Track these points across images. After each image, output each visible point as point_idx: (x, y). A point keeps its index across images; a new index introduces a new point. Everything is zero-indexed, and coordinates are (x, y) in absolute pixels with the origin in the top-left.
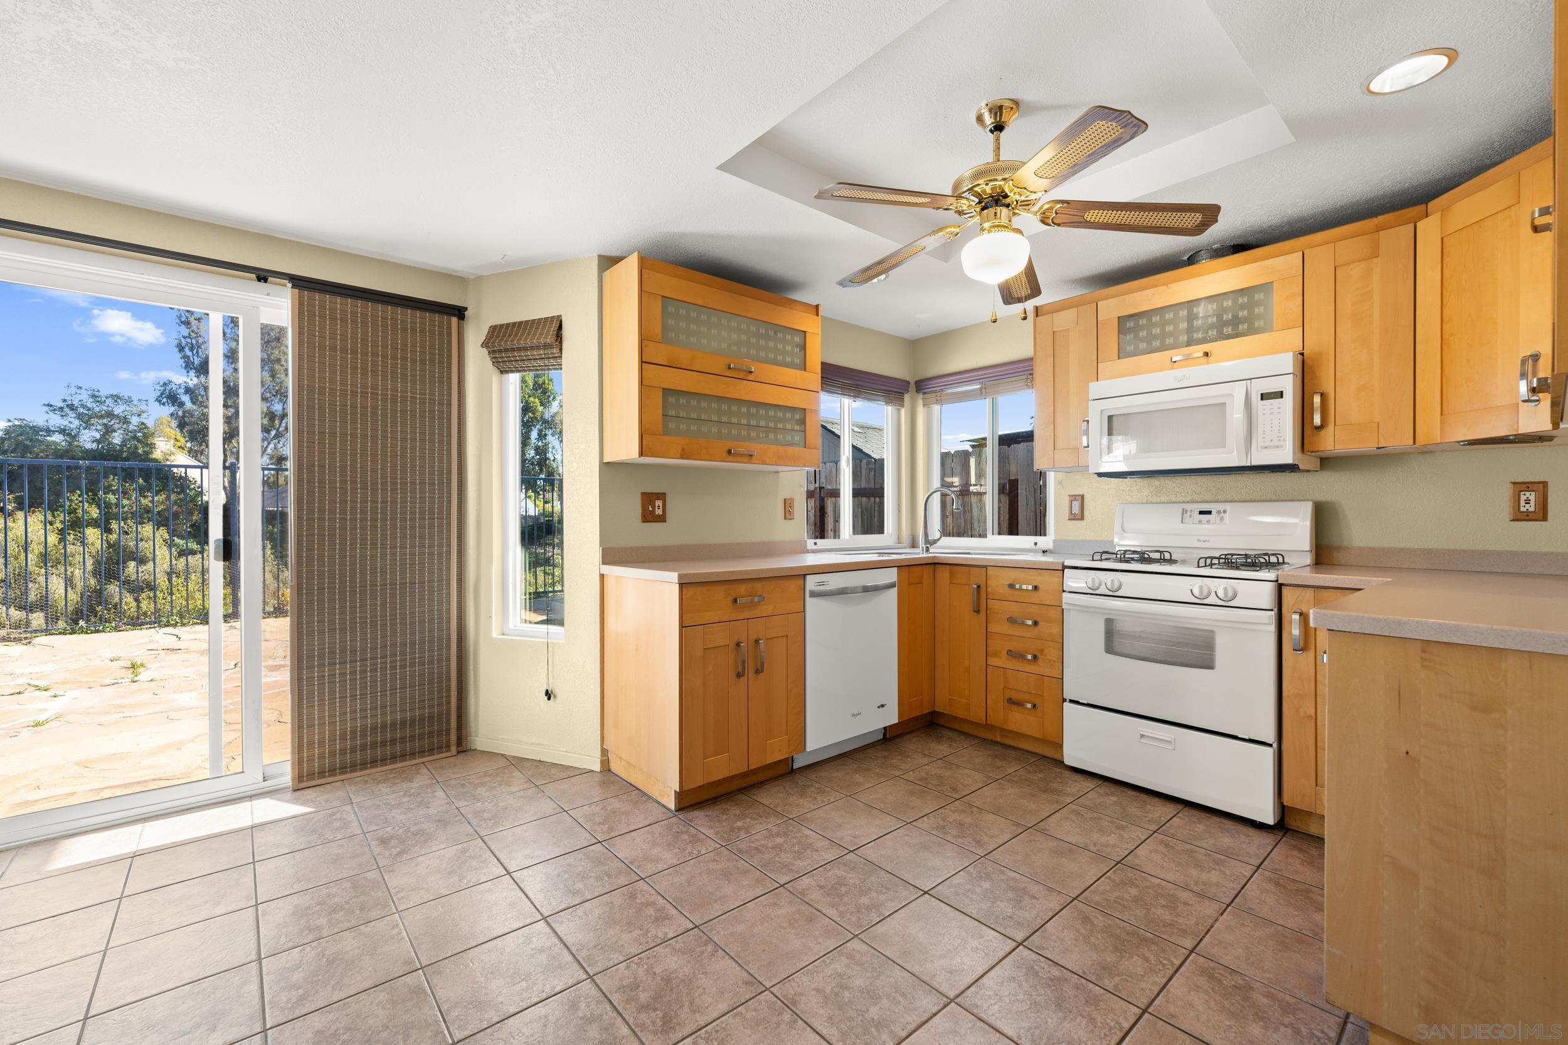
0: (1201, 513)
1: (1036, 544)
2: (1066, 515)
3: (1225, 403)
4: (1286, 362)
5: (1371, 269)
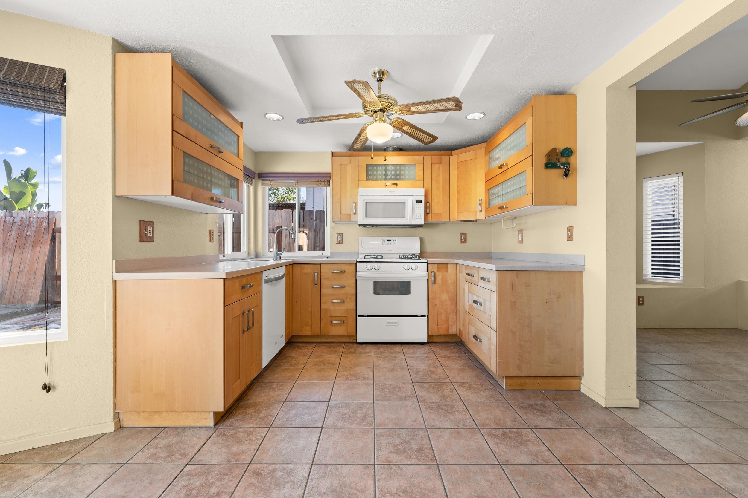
0: (388, 241)
1: (323, 254)
2: (336, 241)
3: (405, 203)
4: (422, 191)
5: (439, 167)
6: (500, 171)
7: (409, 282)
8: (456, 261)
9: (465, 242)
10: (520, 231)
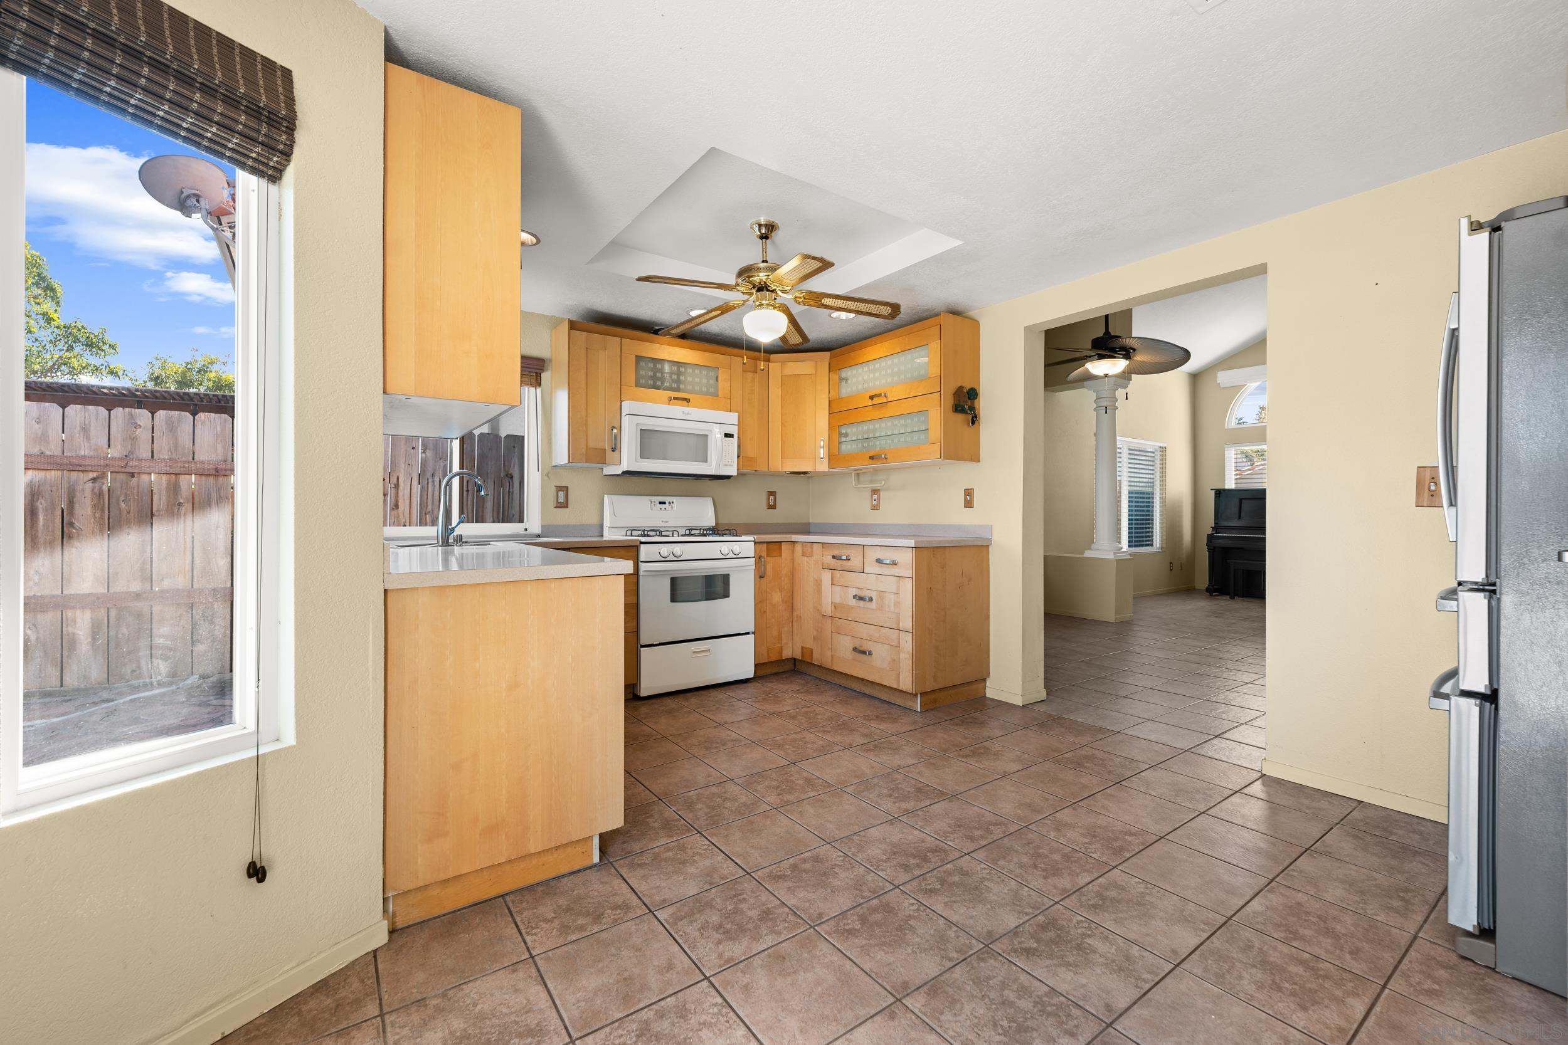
0: (660, 503)
1: (526, 530)
2: (551, 503)
3: (707, 435)
5: (754, 378)
6: (870, 402)
7: (726, 578)
8: (795, 538)
9: (772, 507)
10: (875, 491)
